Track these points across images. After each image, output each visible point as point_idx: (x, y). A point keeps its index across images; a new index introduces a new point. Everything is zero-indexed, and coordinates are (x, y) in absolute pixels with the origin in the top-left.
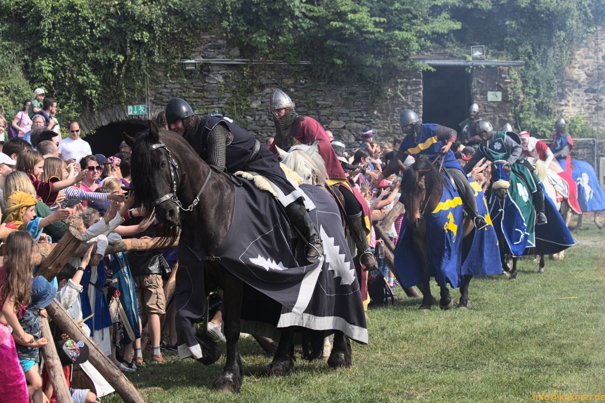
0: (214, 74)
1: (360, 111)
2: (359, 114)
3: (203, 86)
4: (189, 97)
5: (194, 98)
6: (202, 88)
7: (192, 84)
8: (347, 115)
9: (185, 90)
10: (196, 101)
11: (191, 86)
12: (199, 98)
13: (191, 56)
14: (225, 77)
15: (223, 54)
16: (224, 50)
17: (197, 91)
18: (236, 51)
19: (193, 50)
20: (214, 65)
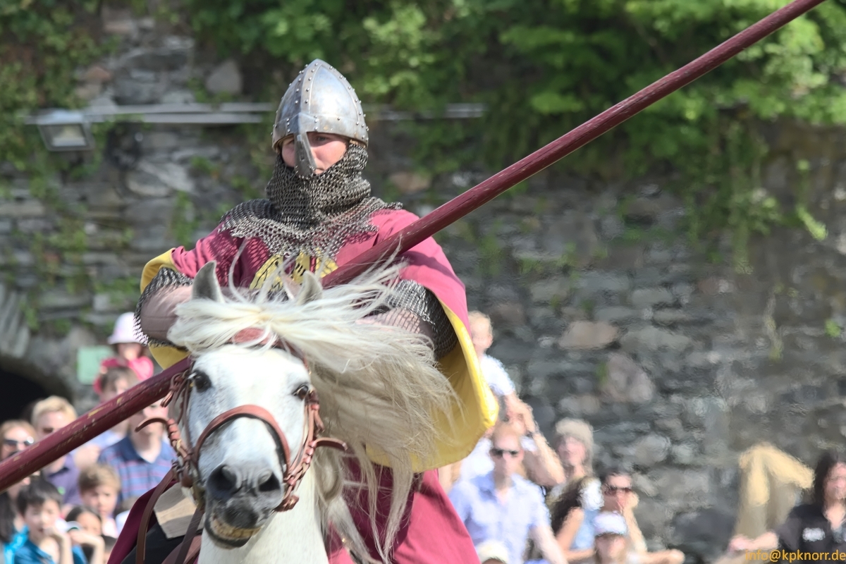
0: (156, 163)
1: (667, 285)
2: (665, 295)
3: (122, 209)
4: (74, 249)
5: (93, 250)
6: (116, 215)
7: (83, 199)
8: (623, 300)
9: (60, 221)
10: (100, 265)
11: (81, 210)
12: (107, 249)
13: (68, 100)
14: (197, 173)
15: (184, 86)
16: (186, 73)
17: (104, 224)
18: (227, 77)
19: (78, 74)
20: (153, 128)
